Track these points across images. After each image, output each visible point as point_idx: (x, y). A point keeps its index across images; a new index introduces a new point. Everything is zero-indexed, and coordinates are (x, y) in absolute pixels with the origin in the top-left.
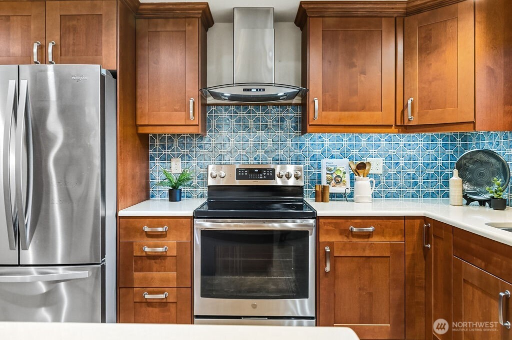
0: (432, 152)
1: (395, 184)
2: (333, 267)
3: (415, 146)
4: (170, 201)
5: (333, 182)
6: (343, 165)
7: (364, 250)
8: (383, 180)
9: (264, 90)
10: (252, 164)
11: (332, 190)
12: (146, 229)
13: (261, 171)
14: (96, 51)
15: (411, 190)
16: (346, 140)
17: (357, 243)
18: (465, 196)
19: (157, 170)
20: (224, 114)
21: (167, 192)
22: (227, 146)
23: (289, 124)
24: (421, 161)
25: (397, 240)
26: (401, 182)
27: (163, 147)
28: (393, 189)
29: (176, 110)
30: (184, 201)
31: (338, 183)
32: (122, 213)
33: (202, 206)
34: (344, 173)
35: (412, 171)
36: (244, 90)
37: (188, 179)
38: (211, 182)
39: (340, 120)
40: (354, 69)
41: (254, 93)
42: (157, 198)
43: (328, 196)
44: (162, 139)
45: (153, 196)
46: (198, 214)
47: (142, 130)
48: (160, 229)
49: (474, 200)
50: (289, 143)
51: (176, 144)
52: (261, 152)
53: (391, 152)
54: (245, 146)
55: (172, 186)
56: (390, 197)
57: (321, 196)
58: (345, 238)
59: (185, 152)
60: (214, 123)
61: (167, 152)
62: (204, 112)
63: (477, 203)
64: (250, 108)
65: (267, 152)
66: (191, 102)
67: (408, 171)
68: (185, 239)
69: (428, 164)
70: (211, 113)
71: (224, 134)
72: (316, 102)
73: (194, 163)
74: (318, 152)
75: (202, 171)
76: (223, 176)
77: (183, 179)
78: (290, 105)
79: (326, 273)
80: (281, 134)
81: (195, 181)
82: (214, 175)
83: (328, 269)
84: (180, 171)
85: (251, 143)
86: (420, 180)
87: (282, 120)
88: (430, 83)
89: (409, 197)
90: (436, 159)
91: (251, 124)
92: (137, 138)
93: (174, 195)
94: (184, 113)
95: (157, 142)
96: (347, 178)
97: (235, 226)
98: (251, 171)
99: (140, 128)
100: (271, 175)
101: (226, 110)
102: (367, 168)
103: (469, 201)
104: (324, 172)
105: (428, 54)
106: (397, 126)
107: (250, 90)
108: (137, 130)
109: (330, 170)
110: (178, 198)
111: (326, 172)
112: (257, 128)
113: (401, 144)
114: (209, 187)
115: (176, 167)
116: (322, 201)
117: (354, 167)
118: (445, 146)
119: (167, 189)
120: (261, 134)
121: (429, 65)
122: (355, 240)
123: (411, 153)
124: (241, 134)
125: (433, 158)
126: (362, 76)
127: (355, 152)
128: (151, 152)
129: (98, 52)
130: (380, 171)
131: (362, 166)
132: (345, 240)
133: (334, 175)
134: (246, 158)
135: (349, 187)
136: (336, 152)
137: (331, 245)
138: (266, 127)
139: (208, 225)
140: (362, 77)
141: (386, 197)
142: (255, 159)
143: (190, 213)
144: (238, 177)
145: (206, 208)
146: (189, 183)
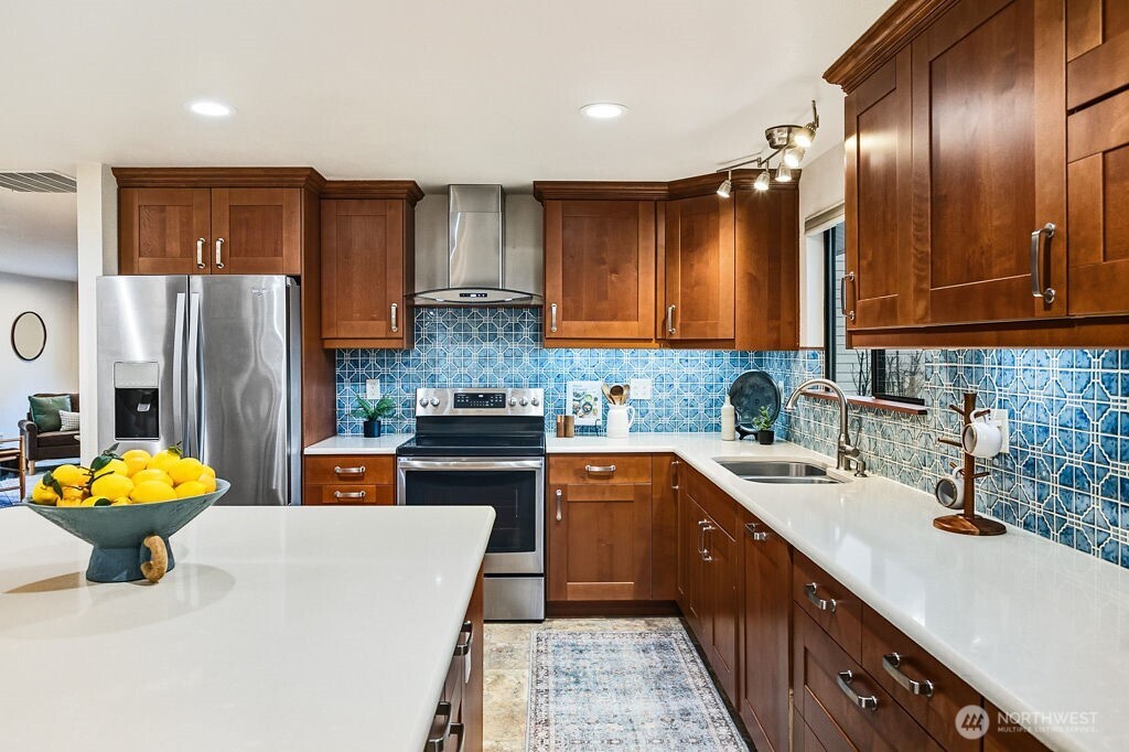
0: (717, 371)
1: (668, 414)
2: (566, 515)
3: (694, 362)
4: (365, 436)
5: (581, 411)
6: (595, 389)
7: (604, 493)
8: (651, 407)
9: (486, 295)
10: (476, 388)
11: (578, 421)
12: (338, 469)
13: (487, 396)
14: (276, 250)
15: (689, 421)
16: (602, 356)
17: (595, 485)
18: (738, 429)
19: (347, 395)
20: (439, 320)
21: (361, 424)
22: (442, 363)
23: (526, 332)
24: (702, 381)
25: (645, 481)
26: (676, 410)
27: (355, 363)
28: (666, 420)
29: (374, 319)
30: (385, 438)
31: (587, 412)
32: (307, 451)
33: (409, 442)
34: (596, 399)
35: (689, 395)
36: (461, 295)
37: (389, 408)
38: (420, 412)
39: (585, 331)
40: (603, 267)
41: (473, 298)
42: (348, 432)
43: (571, 429)
44: (354, 352)
45: (341, 431)
46: (402, 451)
47: (329, 345)
48: (354, 470)
49: (748, 433)
50: (526, 358)
51: (373, 360)
52: (488, 371)
53: (663, 370)
54: (467, 363)
55: (369, 417)
56: (661, 431)
57: (564, 430)
58: (581, 480)
59: (385, 370)
60: (424, 332)
61: (361, 371)
62: (410, 317)
63: (752, 437)
64: (473, 310)
65: (496, 371)
66: (394, 309)
67: (686, 396)
68: (386, 483)
69: (712, 387)
70: (421, 317)
71: (438, 346)
72: (554, 309)
73: (398, 386)
74: (564, 371)
75: (409, 396)
76: (435, 403)
77: (383, 408)
78: (527, 306)
79: (558, 522)
80: (514, 346)
81: (399, 410)
82: (425, 401)
83: (559, 516)
84: (378, 397)
85: (475, 357)
86: (701, 407)
87: (518, 328)
88: (692, 287)
89: (686, 431)
90: (722, 380)
91: (475, 332)
92: (323, 355)
93: (371, 429)
94: (384, 323)
95: (347, 357)
96: (598, 406)
97: (454, 465)
98: (474, 397)
99: (326, 342)
100: (500, 401)
101: (441, 314)
102: (625, 392)
103: (743, 434)
104: (570, 397)
105: (692, 252)
106: (657, 340)
107: (469, 295)
108: (323, 344)
109: (578, 395)
110: (376, 432)
111: (572, 397)
112: (484, 339)
113: (677, 361)
114: (417, 418)
115: (373, 392)
116: (565, 436)
117: (607, 391)
118: (733, 362)
119: (361, 421)
120: (488, 346)
121: (692, 265)
122: (592, 482)
123: (690, 371)
124: (464, 346)
125: (718, 378)
126: (614, 275)
127: (615, 371)
128: (338, 371)
129: (277, 252)
130: (648, 396)
131: (617, 391)
132: (581, 483)
133: (583, 402)
134: (468, 380)
135: (601, 418)
136: (590, 372)
137: (564, 488)
138: (493, 337)
139: (417, 464)
140: (614, 277)
141: (656, 430)
142: (480, 380)
143: (393, 451)
144: (457, 405)
145: (413, 445)
146: (390, 413)
